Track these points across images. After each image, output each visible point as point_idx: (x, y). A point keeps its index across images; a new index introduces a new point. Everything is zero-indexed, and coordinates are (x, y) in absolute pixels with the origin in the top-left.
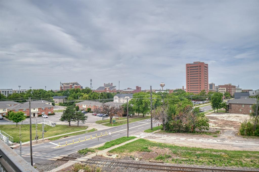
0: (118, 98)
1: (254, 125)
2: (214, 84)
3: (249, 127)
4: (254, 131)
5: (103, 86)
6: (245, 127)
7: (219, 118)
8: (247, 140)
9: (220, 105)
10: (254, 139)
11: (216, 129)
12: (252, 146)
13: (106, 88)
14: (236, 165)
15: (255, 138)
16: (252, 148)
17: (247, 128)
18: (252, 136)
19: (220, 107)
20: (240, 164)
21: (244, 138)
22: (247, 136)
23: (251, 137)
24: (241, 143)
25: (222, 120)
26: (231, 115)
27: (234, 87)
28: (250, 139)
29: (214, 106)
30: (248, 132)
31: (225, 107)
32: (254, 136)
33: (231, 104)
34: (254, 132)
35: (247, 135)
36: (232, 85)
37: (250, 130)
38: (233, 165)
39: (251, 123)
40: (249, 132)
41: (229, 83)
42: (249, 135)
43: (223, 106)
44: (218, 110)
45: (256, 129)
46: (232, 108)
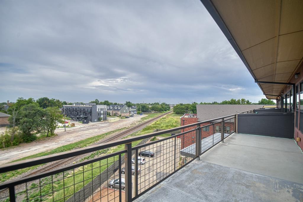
1: (11, 136)
3: (7, 139)
4: (12, 141)
6: (3, 140)
8: (8, 151)
10: (15, 149)
12: (17, 155)
14: (13, 175)
15: (15, 147)
16: (19, 156)
17: (5, 140)
18: (11, 146)
20: (16, 174)
21: (3, 150)
22: (6, 148)
23: (10, 148)
24: (4, 155)
28: (11, 150)
32: (13, 146)
34: (12, 143)
37: (9, 142)
38: (11, 177)
39: (9, 134)
40: (7, 143)
42: (8, 146)
45: (14, 140)
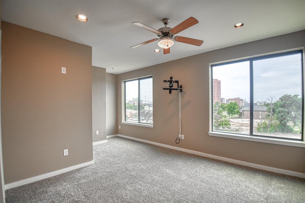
0: (148, 107)
1: (269, 124)
2: (224, 99)
3: (265, 125)
4: (269, 128)
5: (132, 100)
6: (261, 126)
7: (235, 122)
9: (234, 111)
11: (236, 128)
13: (135, 102)
17: (263, 126)
18: (268, 132)
19: (235, 114)
25: (238, 123)
26: (244, 120)
27: (242, 100)
29: (229, 113)
30: (264, 129)
31: (239, 113)
33: (244, 111)
35: (263, 132)
36: (240, 98)
37: (266, 128)
41: (238, 97)
42: (265, 132)
43: (237, 113)
44: (233, 116)
45: (271, 127)
46: (245, 114)
